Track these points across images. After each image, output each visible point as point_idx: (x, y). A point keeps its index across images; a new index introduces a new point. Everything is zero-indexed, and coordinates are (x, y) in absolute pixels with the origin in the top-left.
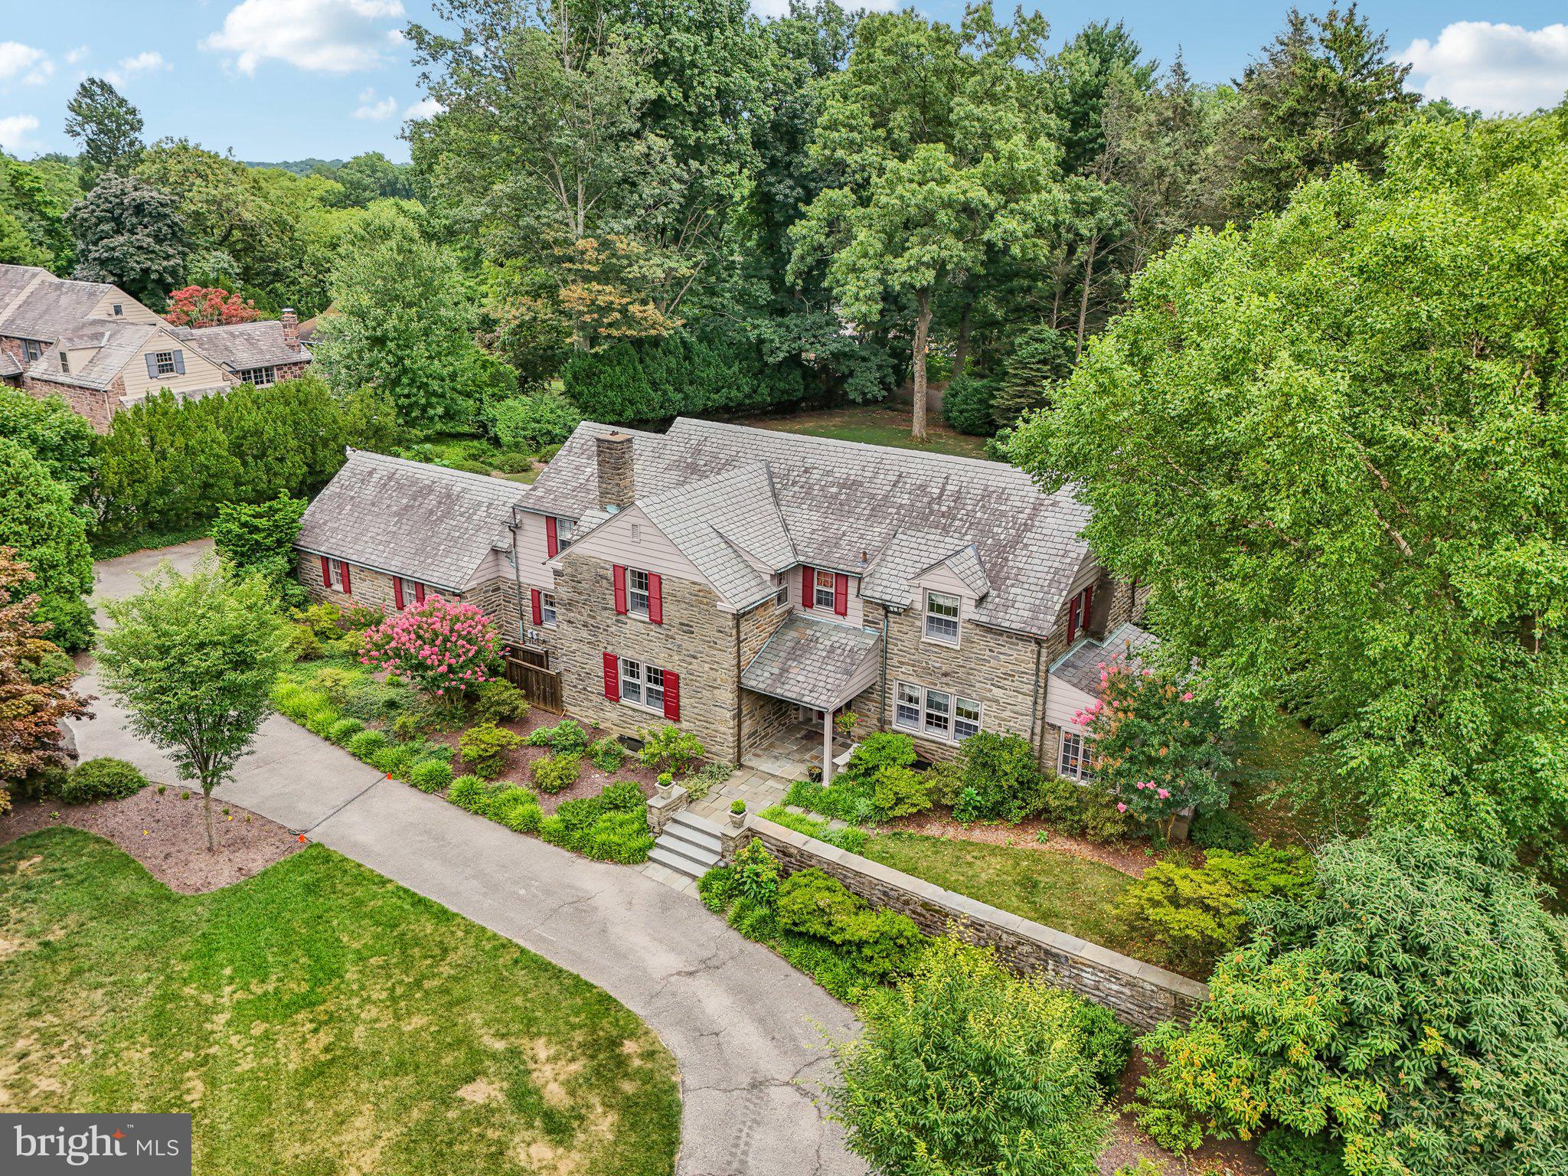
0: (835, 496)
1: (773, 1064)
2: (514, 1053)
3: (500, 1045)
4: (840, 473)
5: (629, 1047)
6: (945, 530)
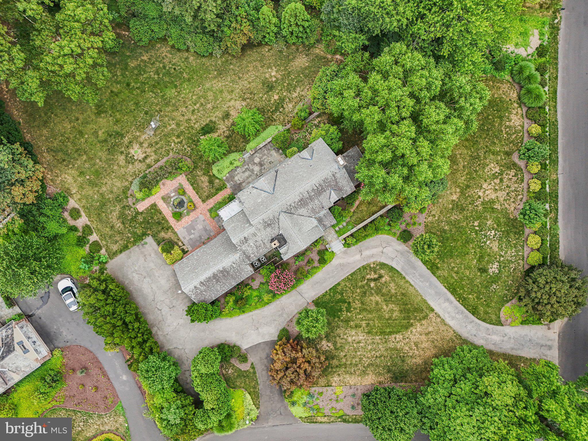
0: (301, 204)
1: (381, 249)
2: (368, 279)
3: (366, 281)
4: (297, 200)
5: (372, 266)
6: (325, 191)
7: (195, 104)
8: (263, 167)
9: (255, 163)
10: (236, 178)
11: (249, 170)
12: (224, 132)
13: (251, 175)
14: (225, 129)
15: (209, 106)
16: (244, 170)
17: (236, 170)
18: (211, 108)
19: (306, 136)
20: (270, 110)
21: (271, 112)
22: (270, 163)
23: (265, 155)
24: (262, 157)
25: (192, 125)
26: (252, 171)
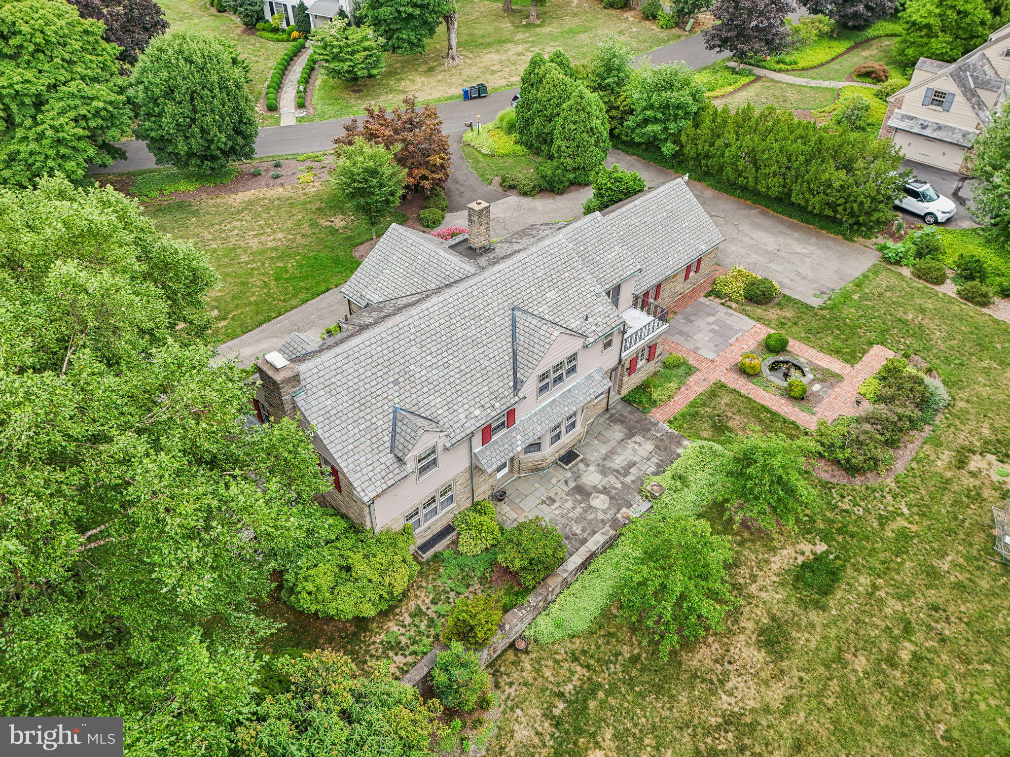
7: (917, 658)
8: (572, 484)
9: (605, 491)
10: (649, 446)
11: (617, 471)
12: (754, 578)
13: (604, 459)
14: (753, 588)
15: (861, 663)
16: (633, 470)
17: (658, 465)
18: (848, 656)
19: (434, 602)
20: (608, 693)
21: (600, 685)
22: (554, 501)
23: (577, 521)
24: (585, 511)
25: (880, 582)
26: (604, 471)
